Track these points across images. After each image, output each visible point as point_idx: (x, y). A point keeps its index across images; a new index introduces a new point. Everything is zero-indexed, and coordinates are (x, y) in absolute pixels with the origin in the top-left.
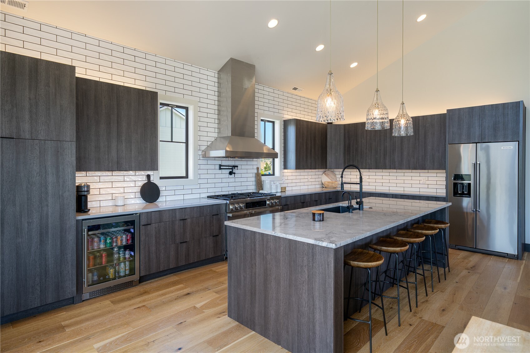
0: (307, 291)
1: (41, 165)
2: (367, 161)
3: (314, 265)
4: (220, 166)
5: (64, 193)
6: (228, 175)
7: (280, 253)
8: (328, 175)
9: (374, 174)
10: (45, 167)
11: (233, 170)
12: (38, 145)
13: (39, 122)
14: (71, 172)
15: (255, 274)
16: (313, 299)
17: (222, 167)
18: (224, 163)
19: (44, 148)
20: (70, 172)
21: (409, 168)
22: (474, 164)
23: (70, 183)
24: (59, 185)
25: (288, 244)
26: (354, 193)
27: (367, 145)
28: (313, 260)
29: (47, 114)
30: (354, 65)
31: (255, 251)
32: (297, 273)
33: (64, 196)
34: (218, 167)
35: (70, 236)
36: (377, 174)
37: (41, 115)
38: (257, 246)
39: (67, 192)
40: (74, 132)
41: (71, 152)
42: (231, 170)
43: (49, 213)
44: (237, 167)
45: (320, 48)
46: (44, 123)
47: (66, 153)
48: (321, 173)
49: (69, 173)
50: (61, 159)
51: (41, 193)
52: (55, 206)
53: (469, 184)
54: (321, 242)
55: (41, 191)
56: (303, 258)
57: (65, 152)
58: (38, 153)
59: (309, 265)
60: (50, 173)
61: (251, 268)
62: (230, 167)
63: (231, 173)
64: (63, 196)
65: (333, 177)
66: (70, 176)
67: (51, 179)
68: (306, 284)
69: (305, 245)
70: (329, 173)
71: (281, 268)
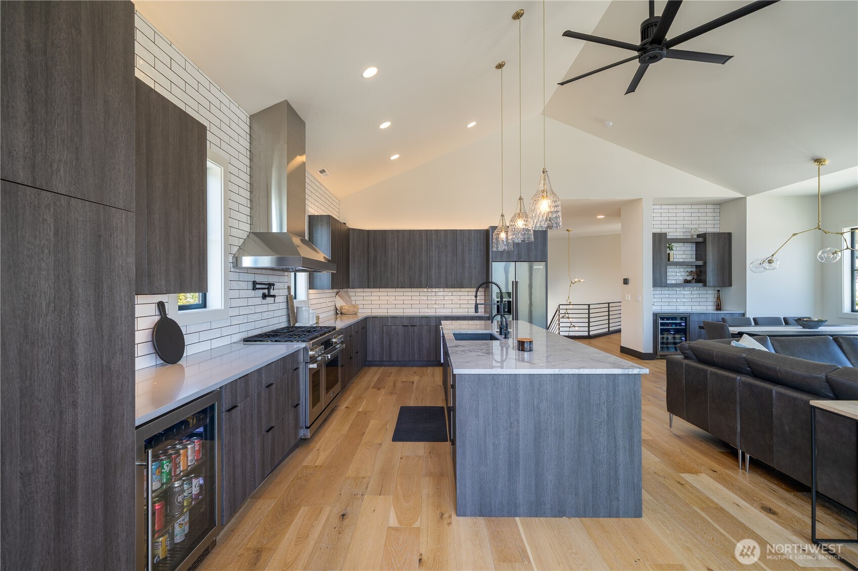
0: (605, 433)
1: (58, 276)
2: (399, 279)
3: (616, 398)
4: (255, 283)
5: (113, 358)
6: (259, 300)
7: (564, 395)
8: (343, 296)
9: (402, 294)
10: (70, 281)
11: (269, 292)
12: (52, 209)
13: (55, 134)
14: (127, 297)
15: (516, 435)
16: (615, 439)
17: (258, 286)
18: (259, 279)
19: (68, 222)
20: (125, 297)
21: (447, 286)
22: (513, 282)
23: (124, 329)
24: (102, 336)
25: (577, 382)
26: (389, 319)
27: (399, 259)
28: (614, 393)
29: (75, 116)
30: (395, 157)
31: (517, 402)
32: (591, 414)
33: (112, 368)
34: (250, 286)
35: (124, 481)
36: (405, 294)
37: (58, 115)
38: (521, 394)
39: (118, 355)
40: (132, 186)
41: (127, 240)
42: (266, 291)
43: (79, 426)
44: (274, 285)
45: (385, 125)
46: (66, 142)
47: (116, 243)
48: (334, 295)
49: (123, 302)
50: (107, 260)
51: (60, 368)
52: (92, 401)
53: (509, 302)
54: (631, 370)
55: (59, 361)
56: (600, 394)
57: (114, 238)
58: (52, 234)
59: (609, 401)
60: (80, 302)
61: (509, 429)
62: (264, 286)
63: (264, 296)
64: (110, 369)
65: (348, 299)
66: (124, 310)
67: (83, 319)
68: (605, 424)
69: (604, 377)
70: (343, 294)
71: (565, 415)
